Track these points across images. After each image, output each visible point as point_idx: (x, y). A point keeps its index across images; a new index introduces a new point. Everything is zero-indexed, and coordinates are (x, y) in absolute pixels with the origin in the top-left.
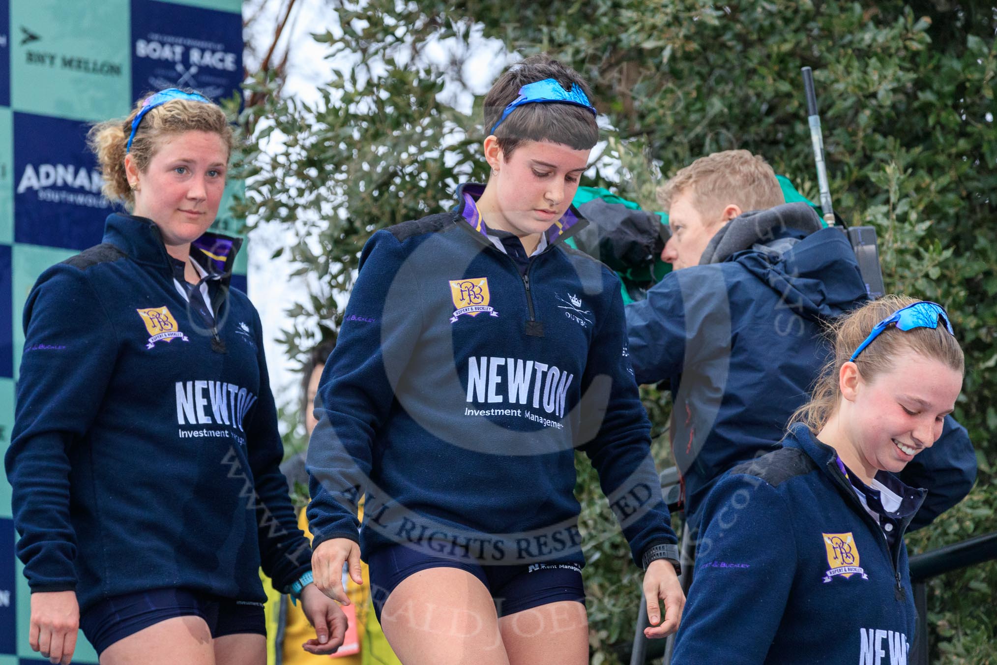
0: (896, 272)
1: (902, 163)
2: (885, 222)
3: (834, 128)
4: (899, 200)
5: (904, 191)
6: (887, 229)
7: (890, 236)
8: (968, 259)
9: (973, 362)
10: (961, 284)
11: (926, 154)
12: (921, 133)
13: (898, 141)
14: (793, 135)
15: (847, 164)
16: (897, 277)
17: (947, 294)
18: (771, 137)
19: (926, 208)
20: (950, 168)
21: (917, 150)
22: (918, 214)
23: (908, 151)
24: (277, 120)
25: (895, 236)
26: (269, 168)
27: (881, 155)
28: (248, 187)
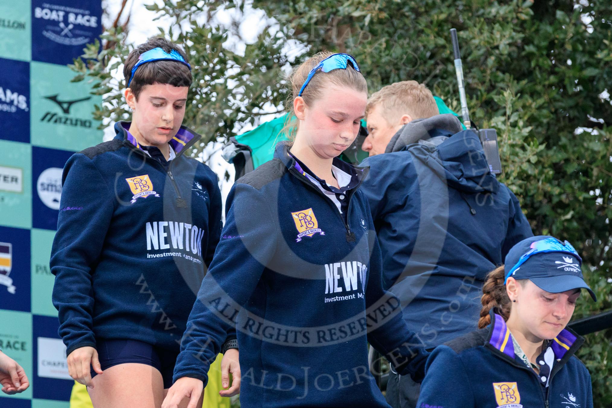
0: (509, 158)
1: (514, 90)
2: (503, 127)
3: (472, 68)
4: (512, 113)
5: (516, 108)
6: (504, 131)
7: (506, 136)
8: (555, 151)
9: (557, 216)
10: (550, 166)
11: (530, 85)
12: (526, 71)
13: (512, 76)
14: (446, 71)
15: (480, 90)
16: (510, 162)
17: (541, 173)
19: (529, 118)
20: (544, 93)
21: (524, 82)
22: (524, 122)
23: (518, 83)
24: (122, 58)
25: (509, 136)
26: (117, 88)
27: (501, 85)
28: (104, 100)
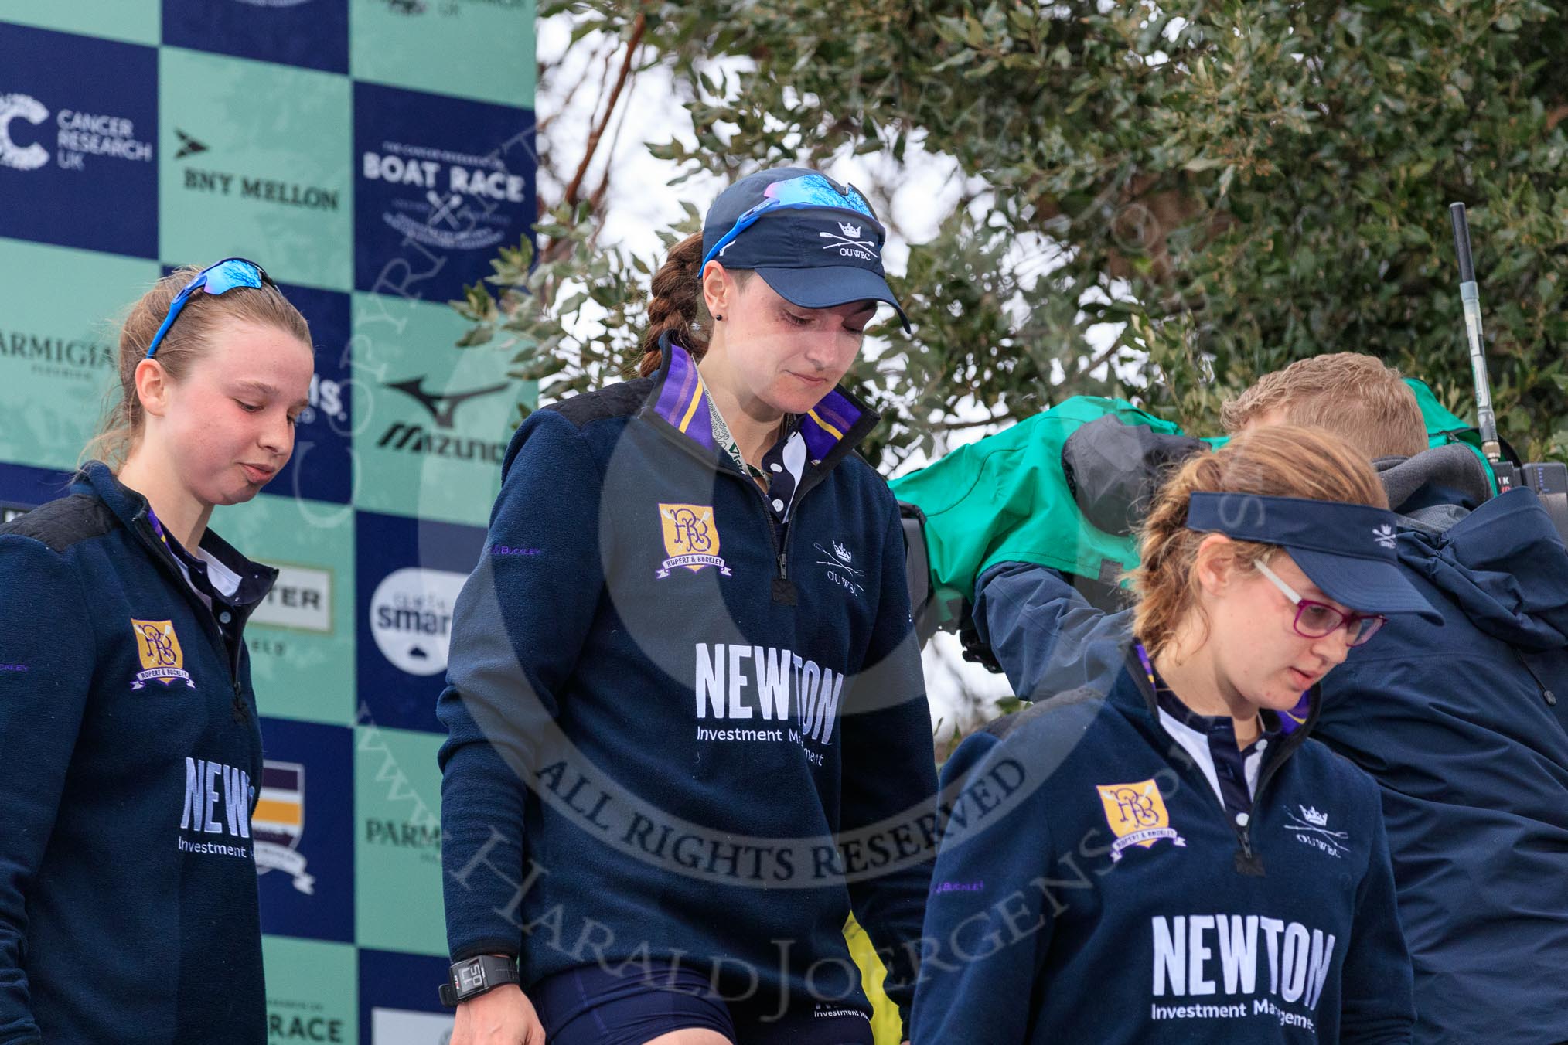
3: (1497, 303)
14: (1431, 313)
15: (1519, 361)
18: (1395, 315)
24: (590, 283)
26: (576, 361)
28: (543, 392)
